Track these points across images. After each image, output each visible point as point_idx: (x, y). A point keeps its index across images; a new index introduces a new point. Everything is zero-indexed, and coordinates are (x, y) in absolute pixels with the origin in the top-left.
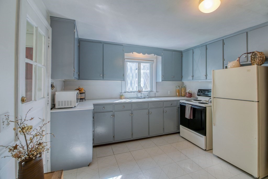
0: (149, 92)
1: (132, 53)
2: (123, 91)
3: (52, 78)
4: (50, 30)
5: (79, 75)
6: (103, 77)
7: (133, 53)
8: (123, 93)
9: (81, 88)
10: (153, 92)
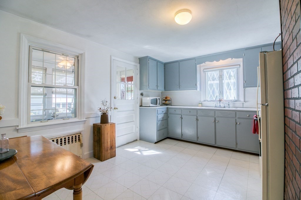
0: (233, 101)
1: (204, 63)
2: (202, 100)
3: (140, 90)
4: (138, 65)
5: (165, 88)
6: (179, 87)
7: (206, 63)
8: (203, 101)
9: (168, 96)
10: (240, 101)
